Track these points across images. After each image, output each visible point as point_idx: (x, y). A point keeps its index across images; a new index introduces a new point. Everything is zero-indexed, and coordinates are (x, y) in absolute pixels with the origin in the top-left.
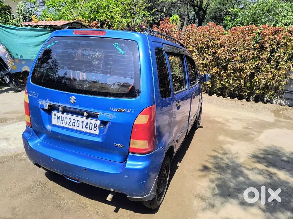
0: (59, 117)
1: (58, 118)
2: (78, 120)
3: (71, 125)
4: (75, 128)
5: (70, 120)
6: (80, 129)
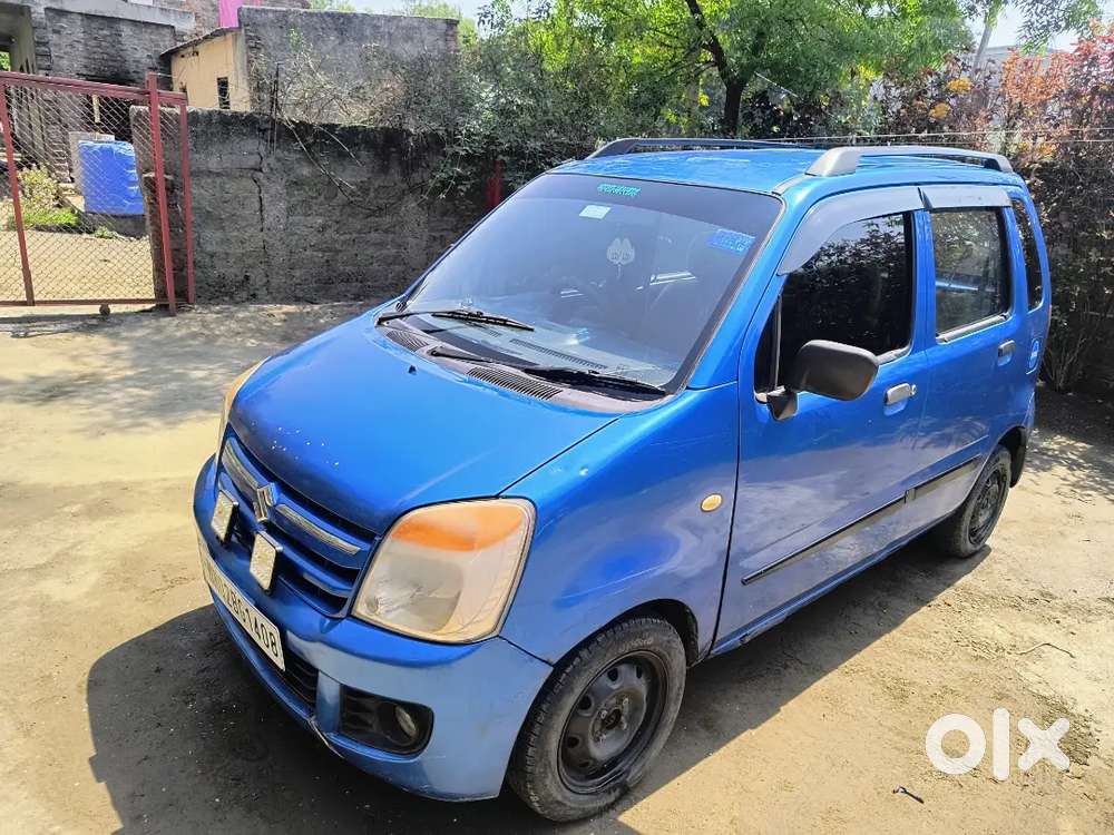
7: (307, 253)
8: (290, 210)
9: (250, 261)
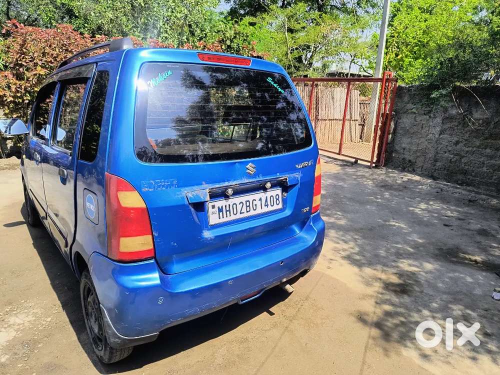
0: (222, 207)
1: (220, 210)
2: (254, 200)
3: (243, 213)
4: (252, 213)
5: (241, 204)
6: (259, 211)
7: (446, 155)
8: (442, 132)
9: (418, 154)
